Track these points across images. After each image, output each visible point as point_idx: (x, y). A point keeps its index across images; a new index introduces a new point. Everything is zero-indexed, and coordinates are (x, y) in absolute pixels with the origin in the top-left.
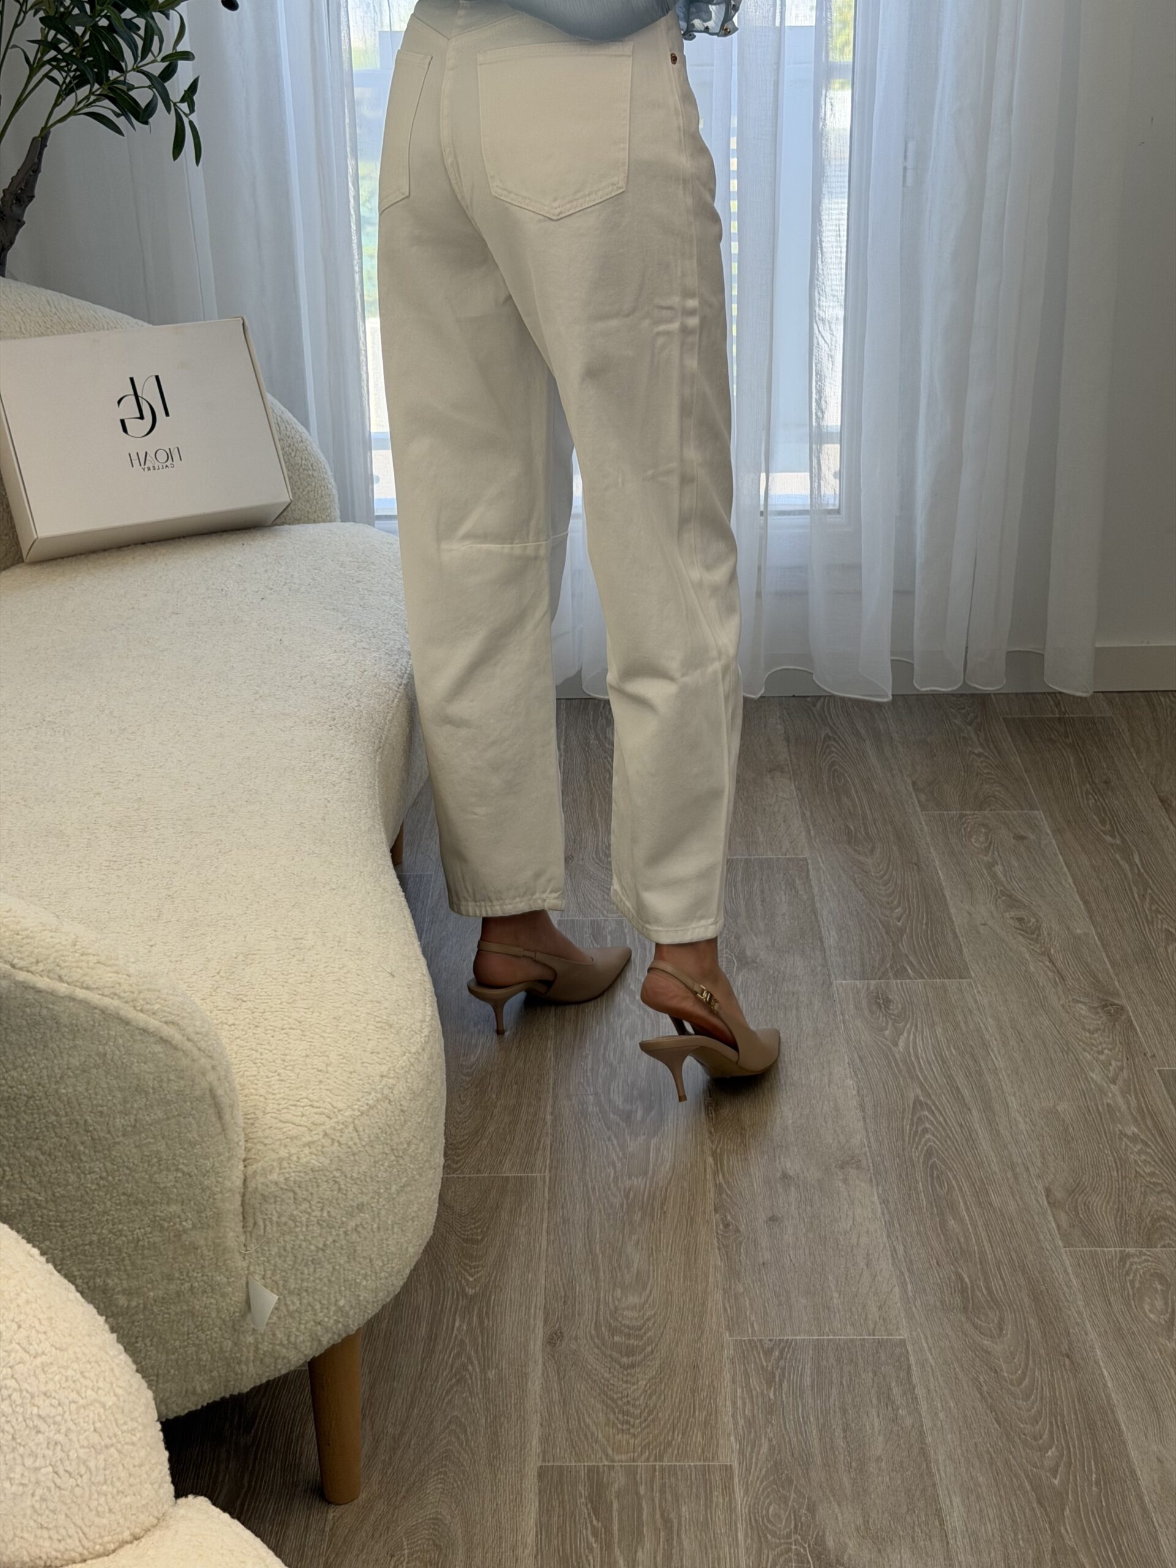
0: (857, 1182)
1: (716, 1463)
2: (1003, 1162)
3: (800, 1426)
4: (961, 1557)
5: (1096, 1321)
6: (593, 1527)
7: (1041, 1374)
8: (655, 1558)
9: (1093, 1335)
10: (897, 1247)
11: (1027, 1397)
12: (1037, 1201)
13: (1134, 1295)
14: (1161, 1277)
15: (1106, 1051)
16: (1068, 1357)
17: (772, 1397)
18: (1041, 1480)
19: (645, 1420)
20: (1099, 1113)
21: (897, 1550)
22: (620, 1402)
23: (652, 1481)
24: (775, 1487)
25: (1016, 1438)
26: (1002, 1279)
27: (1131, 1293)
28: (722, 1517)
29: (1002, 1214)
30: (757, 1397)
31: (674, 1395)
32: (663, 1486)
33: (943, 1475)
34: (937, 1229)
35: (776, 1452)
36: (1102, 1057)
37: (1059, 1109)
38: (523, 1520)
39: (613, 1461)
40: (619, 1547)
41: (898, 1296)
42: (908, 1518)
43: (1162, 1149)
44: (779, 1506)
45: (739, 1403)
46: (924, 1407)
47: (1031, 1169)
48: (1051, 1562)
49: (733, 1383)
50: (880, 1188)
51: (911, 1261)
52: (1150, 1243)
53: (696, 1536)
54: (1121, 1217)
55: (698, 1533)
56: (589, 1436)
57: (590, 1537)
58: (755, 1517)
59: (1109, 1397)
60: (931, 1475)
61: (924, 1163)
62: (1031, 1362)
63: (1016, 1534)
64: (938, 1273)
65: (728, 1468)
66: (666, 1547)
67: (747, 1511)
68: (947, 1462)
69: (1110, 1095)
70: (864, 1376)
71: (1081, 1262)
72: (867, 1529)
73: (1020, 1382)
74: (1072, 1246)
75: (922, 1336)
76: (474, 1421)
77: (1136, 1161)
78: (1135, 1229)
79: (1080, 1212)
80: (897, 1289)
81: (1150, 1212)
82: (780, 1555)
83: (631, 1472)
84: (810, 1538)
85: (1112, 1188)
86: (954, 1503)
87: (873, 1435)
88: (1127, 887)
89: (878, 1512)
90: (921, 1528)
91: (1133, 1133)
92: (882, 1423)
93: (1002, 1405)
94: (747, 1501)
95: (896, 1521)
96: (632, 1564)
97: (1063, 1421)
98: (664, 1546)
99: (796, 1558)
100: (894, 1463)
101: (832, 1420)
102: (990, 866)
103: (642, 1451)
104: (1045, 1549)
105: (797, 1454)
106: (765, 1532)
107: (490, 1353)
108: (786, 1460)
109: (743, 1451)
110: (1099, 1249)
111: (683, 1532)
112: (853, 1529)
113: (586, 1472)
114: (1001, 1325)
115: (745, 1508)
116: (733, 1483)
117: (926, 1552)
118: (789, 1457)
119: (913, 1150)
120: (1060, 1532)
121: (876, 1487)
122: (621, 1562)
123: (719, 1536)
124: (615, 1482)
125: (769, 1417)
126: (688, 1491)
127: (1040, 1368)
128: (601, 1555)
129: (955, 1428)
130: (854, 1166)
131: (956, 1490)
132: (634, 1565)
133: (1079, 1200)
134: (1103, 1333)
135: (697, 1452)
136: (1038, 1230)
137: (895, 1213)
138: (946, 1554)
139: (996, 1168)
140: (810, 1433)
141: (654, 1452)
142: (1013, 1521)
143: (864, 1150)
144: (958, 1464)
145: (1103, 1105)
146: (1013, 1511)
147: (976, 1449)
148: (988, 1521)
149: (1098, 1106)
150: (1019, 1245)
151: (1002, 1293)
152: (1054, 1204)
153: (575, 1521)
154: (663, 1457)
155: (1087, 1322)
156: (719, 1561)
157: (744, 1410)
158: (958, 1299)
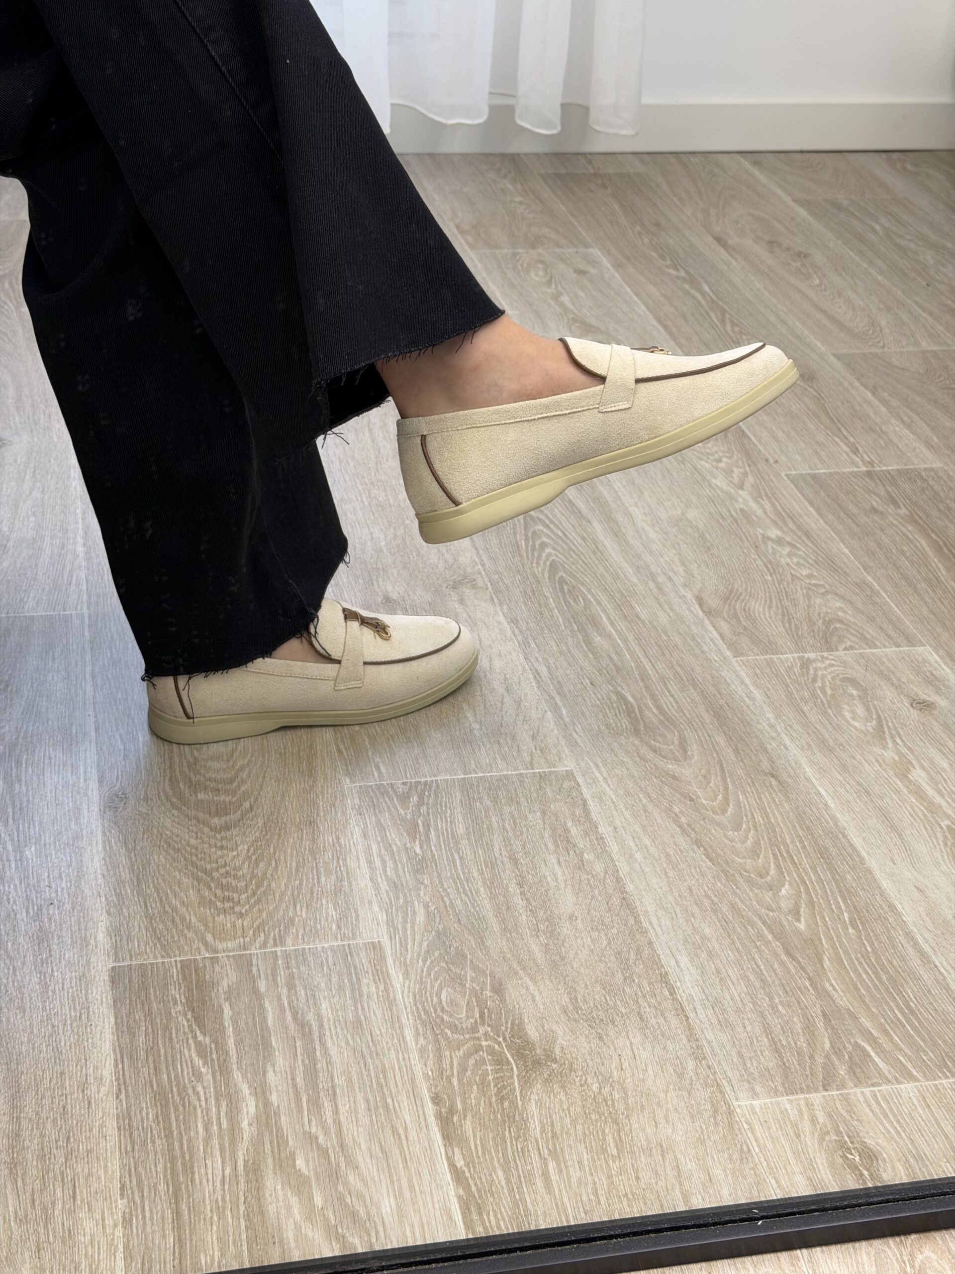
0: (476, 602)
1: (359, 941)
2: (640, 572)
3: (462, 884)
4: (710, 1035)
5: (794, 735)
6: (198, 1044)
7: (747, 798)
8: (293, 1079)
9: (794, 750)
10: (539, 668)
11: (737, 827)
12: (692, 612)
13: (829, 703)
14: (853, 682)
15: (724, 459)
16: (773, 776)
17: (418, 851)
18: (780, 923)
19: (254, 894)
20: (735, 520)
21: (623, 1034)
22: (215, 874)
23: (274, 973)
24: (444, 965)
25: (737, 876)
26: (672, 696)
27: (825, 701)
28: (379, 1013)
29: (654, 627)
30: (399, 852)
31: (289, 858)
32: (291, 976)
33: (658, 929)
34: (581, 646)
35: (438, 920)
36: (722, 465)
37: (689, 516)
38: (93, 1044)
39: (216, 951)
40: (239, 1069)
41: (552, 723)
42: (628, 990)
43: (814, 550)
44: (455, 989)
45: (378, 863)
46: (613, 847)
47: (675, 579)
48: (826, 1030)
49: (365, 838)
50: (505, 607)
51: (559, 682)
52: (830, 647)
53: (347, 1043)
54: (789, 621)
55: (349, 1037)
56: (177, 920)
57: (196, 1060)
58: (423, 1006)
59: (833, 818)
60: (644, 932)
61: (549, 578)
62: (730, 787)
63: (771, 999)
64: (595, 694)
65: (375, 947)
66: (307, 1062)
67: (411, 1000)
68: (660, 913)
69: (740, 500)
70: (530, 817)
71: (758, 671)
72: (577, 1009)
73: (724, 811)
74: (742, 655)
75: (592, 765)
76: (9, 916)
77: (788, 564)
78: (809, 634)
79: (742, 619)
80: (549, 714)
81: (819, 614)
82: (467, 1055)
83: (243, 964)
84: (503, 1028)
85: (770, 592)
86: (682, 965)
87: (557, 888)
88: (704, 313)
89: (586, 985)
90: (647, 1001)
91: (778, 537)
92: (566, 872)
93: (710, 838)
94: (409, 988)
95: (612, 995)
96: (261, 1091)
97: (788, 852)
98: (303, 1061)
99: (490, 1057)
100: (593, 921)
101: (502, 874)
102: (556, 297)
103: (254, 935)
104: (814, 1015)
105: (465, 919)
106: (442, 1027)
107: (26, 825)
108: (452, 929)
109: (393, 922)
110: (774, 657)
111: (328, 1038)
112: (558, 1012)
113: (179, 969)
114: (683, 745)
115: (408, 997)
116: (386, 966)
117: (662, 1031)
118: (456, 925)
119: (534, 565)
120: (825, 990)
121: (577, 954)
122: (245, 1089)
123: (379, 1038)
124: (222, 979)
125: (419, 877)
126: (326, 982)
127: (744, 793)
128: (215, 1082)
129: (658, 869)
130: (469, 585)
131: (680, 948)
132: (264, 1092)
133: (737, 607)
134: (806, 747)
135: (331, 929)
136: (699, 641)
137: (529, 633)
138: (688, 1033)
139: (634, 580)
140: (477, 893)
141: (272, 935)
142: (762, 980)
143: (476, 568)
144: (674, 915)
145: (735, 510)
146: (758, 967)
147: (691, 895)
148: (730, 984)
149: (730, 512)
150: (682, 658)
151: (676, 711)
152: (710, 612)
153: (171, 1038)
154: (285, 940)
155: (783, 736)
156: (384, 1072)
157: (385, 871)
158: (625, 722)
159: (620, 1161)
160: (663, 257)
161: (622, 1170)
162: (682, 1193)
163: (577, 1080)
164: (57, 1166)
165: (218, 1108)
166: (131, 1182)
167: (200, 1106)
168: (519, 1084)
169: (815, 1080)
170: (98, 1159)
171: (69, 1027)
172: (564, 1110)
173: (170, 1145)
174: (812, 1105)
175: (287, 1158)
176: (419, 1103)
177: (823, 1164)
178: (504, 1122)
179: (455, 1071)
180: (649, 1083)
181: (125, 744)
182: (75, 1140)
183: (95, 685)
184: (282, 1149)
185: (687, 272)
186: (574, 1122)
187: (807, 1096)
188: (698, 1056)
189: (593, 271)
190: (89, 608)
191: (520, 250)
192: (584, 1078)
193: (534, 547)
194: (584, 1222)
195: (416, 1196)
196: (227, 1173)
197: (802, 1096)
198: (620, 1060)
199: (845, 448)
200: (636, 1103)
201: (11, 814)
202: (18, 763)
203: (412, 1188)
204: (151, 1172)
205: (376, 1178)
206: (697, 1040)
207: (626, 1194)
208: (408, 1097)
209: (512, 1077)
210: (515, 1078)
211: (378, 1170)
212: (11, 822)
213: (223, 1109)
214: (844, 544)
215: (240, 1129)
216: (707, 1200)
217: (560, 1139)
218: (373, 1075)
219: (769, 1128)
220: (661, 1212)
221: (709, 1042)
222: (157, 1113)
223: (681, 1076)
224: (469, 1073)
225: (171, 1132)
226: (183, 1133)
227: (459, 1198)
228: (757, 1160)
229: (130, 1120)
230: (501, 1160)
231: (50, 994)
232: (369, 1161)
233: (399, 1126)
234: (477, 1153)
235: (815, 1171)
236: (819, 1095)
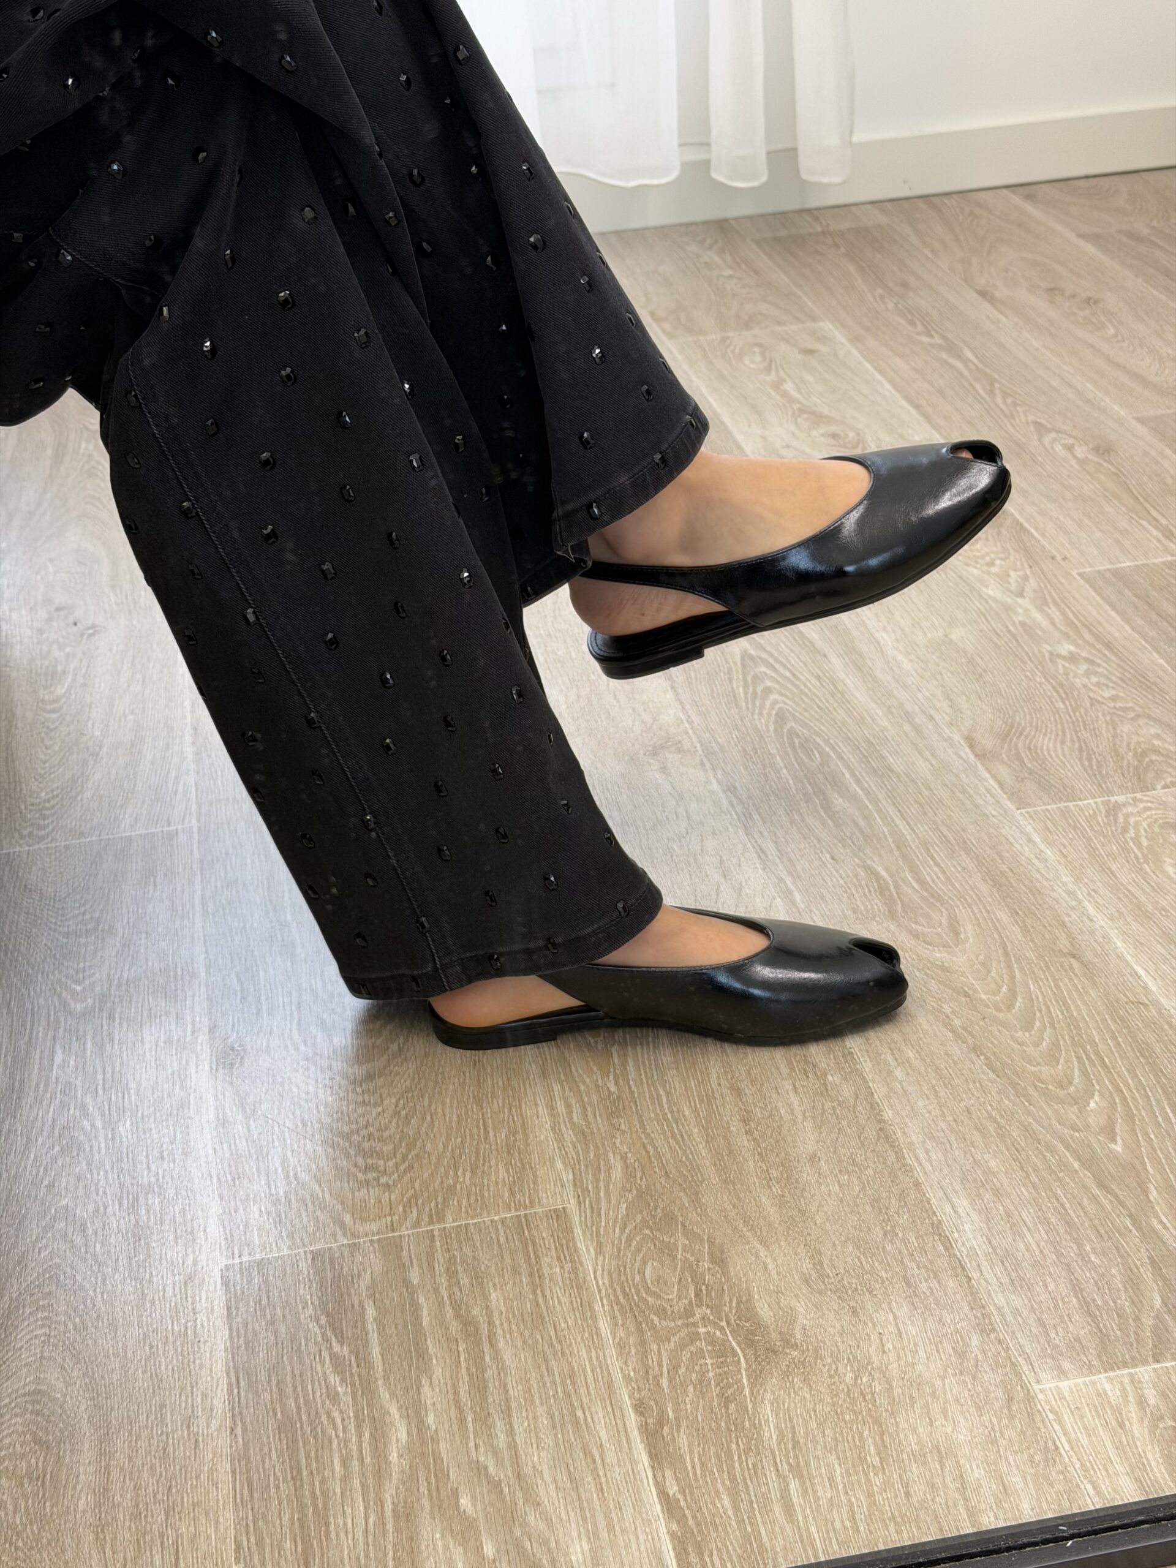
1: (539, 1210)
2: (892, 713)
3: (670, 1126)
4: (1000, 1300)
5: (1100, 901)
6: (334, 1356)
7: (1040, 988)
8: (456, 1393)
9: (1101, 921)
10: (764, 846)
11: (1028, 1026)
12: (960, 757)
13: (1145, 856)
15: (998, 562)
16: (1074, 956)
17: (613, 1088)
18: (1090, 1147)
19: (404, 1160)
20: (1014, 636)
21: (885, 1306)
23: (430, 1258)
24: (648, 1232)
25: (1031, 1090)
26: (937, 865)
27: (1140, 856)
28: (565, 1300)
29: (913, 780)
30: (588, 1092)
31: (448, 1110)
32: (451, 1262)
33: (927, 1165)
34: (818, 812)
35: (639, 1175)
36: (994, 570)
37: (954, 637)
38: (201, 1366)
39: (355, 1235)
40: (387, 1384)
42: (889, 1248)
43: (1118, 665)
44: (662, 1263)
45: (561, 1107)
47: (937, 717)
48: (1156, 1282)
49: (545, 1077)
50: (719, 772)
51: (790, 860)
52: (1143, 785)
53: (524, 1341)
54: (1090, 760)
55: (527, 1335)
57: (331, 1377)
58: (622, 1288)
59: (1155, 1003)
60: (908, 1170)
61: (776, 731)
62: (1017, 974)
63: (1080, 1246)
64: (837, 871)
65: (560, 1216)
66: (473, 1370)
67: (606, 1280)
68: (929, 1145)
69: (1021, 611)
71: (1050, 825)
72: (822, 1276)
73: (1010, 1007)
74: (1029, 805)
76: (97, 1210)
77: (1085, 686)
78: (1116, 771)
79: (1026, 760)
81: (1128, 745)
82: (683, 1347)
83: (392, 1249)
84: (727, 1309)
85: (1062, 723)
86: (960, 1210)
87: (794, 1122)
88: (966, 384)
89: (834, 1244)
90: (915, 1261)
91: (1070, 653)
92: (805, 1100)
93: (992, 1043)
94: (603, 1266)
95: (869, 1255)
96: (415, 1413)
97: (1097, 1053)
98: (468, 1369)
99: (710, 1348)
100: (840, 1161)
101: (721, 1109)
102: (777, 385)
103: (405, 1211)
104: (1138, 1263)
105: (673, 1171)
106: (647, 1313)
107: (120, 1095)
108: (658, 1185)
109: (581, 1181)
110: (1071, 804)
111: (499, 1337)
112: (798, 1282)
113: (310, 1261)
114: (954, 929)
115: (603, 1277)
116: (573, 1238)
117: (936, 1299)
118: (662, 1180)
119: (756, 717)
120: (1153, 1229)
121: (820, 1205)
122: (394, 1411)
123: (566, 1333)
124: (364, 1270)
125: (615, 1121)
126: (496, 1265)
127: (1036, 980)
128: (355, 1405)
129: (925, 1088)
130: (673, 749)
131: (957, 1188)
132: (418, 1415)
133: (1020, 745)
134: (1116, 915)
135: (502, 1197)
136: (971, 792)
137: (750, 801)
138: (970, 1297)
139: (885, 723)
140: (689, 1136)
141: (427, 1209)
142: (1067, 1223)
143: (682, 726)
144: (948, 1146)
145: (1014, 624)
146: (1062, 1205)
147: (970, 1118)
148: (1025, 1230)
149: (1007, 627)
150: (950, 816)
151: (942, 883)
152: (984, 756)
153: (299, 1351)
154: (444, 1215)
155: (1087, 904)
156: (572, 1375)
157: (571, 1118)
158: (878, 903)
159: (884, 1473)
160: (912, 323)
161: (887, 1485)
162: (967, 1509)
163: (825, 1370)
164: (155, 1526)
165: (360, 1437)
166: (248, 1540)
167: (337, 1436)
168: (748, 1380)
169: (1142, 1350)
170: (207, 1514)
171: (171, 1346)
172: (808, 1412)
173: (298, 1489)
174: (1140, 1382)
175: (448, 1497)
176: (618, 1414)
177: (1155, 1460)
178: (730, 1431)
179: (665, 1369)
180: (920, 1367)
181: (242, 985)
182: (178, 1491)
183: (205, 913)
184: (441, 1485)
185: (943, 337)
186: (821, 1425)
187: (1132, 1371)
188: (986, 1328)
189: (824, 349)
190: (198, 820)
191: (731, 334)
192: (834, 1367)
193: (755, 694)
194: (838, 1556)
195: (615, 1536)
196: (371, 1521)
197: (1125, 1372)
198: (881, 1340)
199: (1155, 533)
200: (904, 1395)
201: (101, 1082)
202: (111, 1017)
203: (610, 1526)
204: (274, 1526)
205: (564, 1517)
206: (983, 1307)
207: (893, 1517)
208: (604, 1408)
209: (739, 1371)
210: (744, 1372)
211: (566, 1506)
212: (101, 1092)
213: (366, 1437)
214: (1159, 653)
215: (388, 1463)
216: (1002, 1517)
217: (804, 1449)
218: (558, 1381)
219: (1082, 1417)
220: (939, 1537)
221: (999, 1309)
222: (282, 1450)
223: (961, 1355)
224: (682, 1370)
225: (299, 1472)
226: (315, 1472)
227: (672, 1535)
228: (1067, 1460)
229: (248, 1459)
230: (727, 1482)
231: (148, 1305)
232: (554, 1494)
233: (592, 1445)
234: (695, 1475)
235: (1145, 1470)
236: (1149, 1368)
